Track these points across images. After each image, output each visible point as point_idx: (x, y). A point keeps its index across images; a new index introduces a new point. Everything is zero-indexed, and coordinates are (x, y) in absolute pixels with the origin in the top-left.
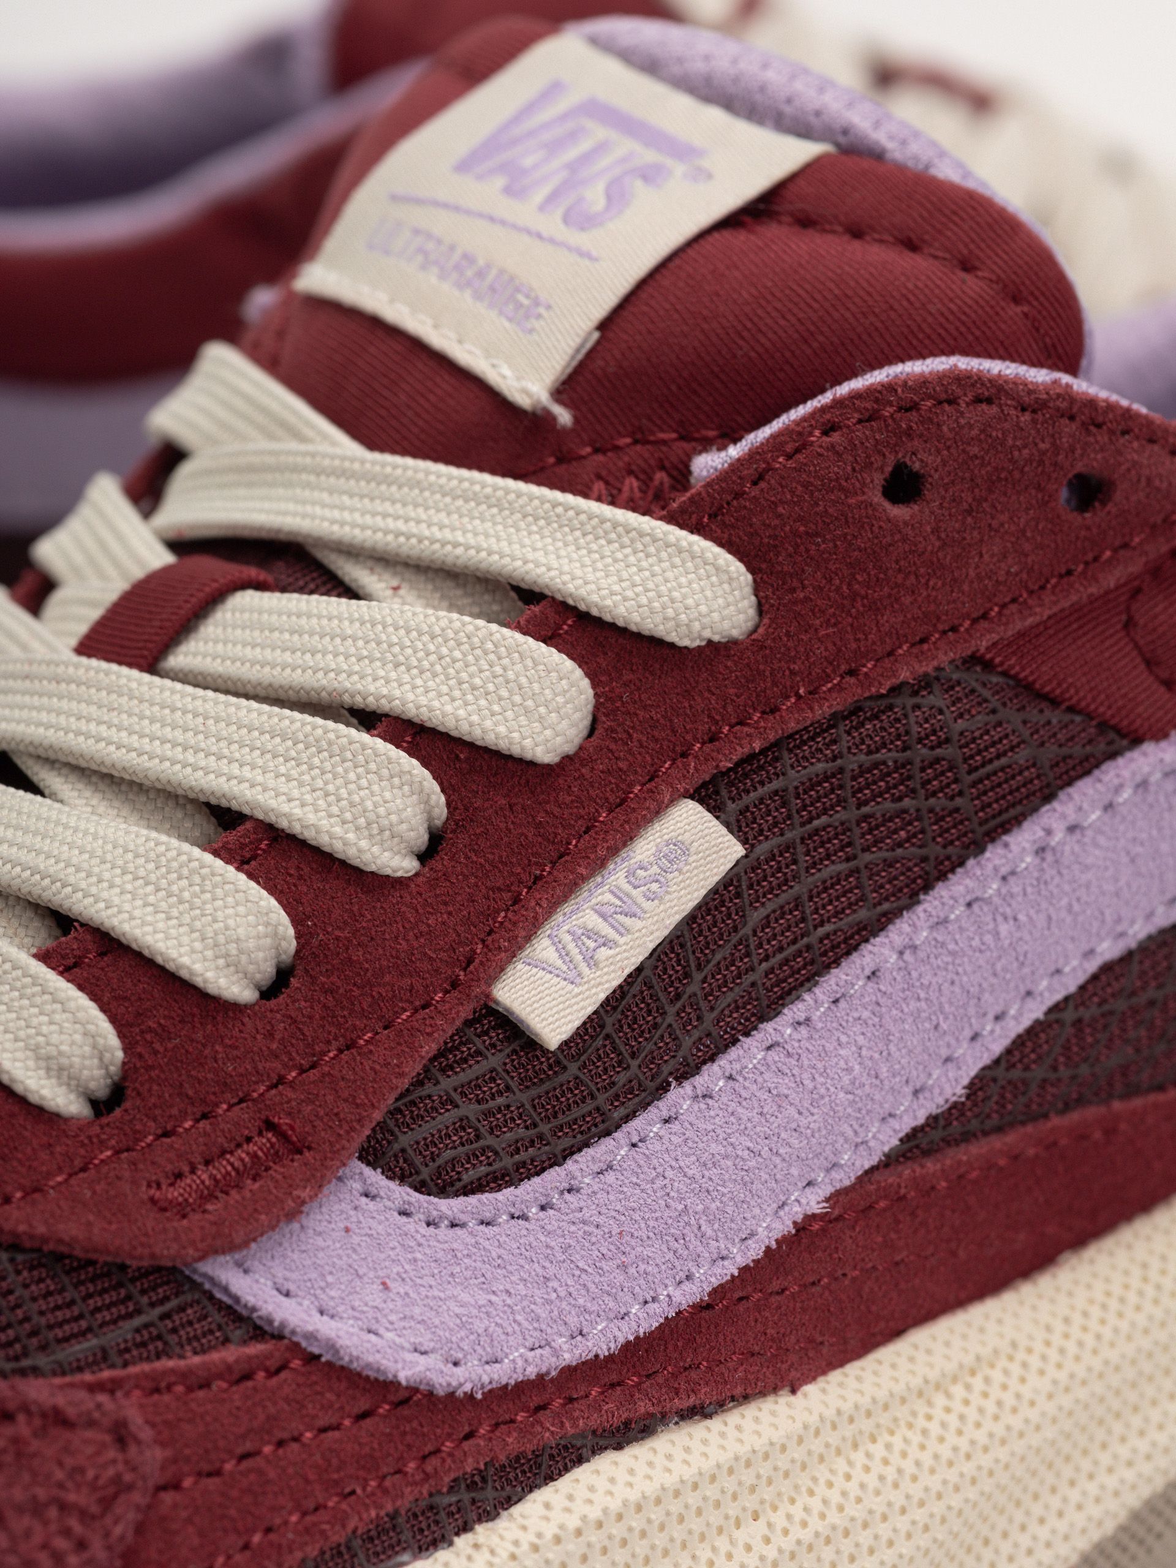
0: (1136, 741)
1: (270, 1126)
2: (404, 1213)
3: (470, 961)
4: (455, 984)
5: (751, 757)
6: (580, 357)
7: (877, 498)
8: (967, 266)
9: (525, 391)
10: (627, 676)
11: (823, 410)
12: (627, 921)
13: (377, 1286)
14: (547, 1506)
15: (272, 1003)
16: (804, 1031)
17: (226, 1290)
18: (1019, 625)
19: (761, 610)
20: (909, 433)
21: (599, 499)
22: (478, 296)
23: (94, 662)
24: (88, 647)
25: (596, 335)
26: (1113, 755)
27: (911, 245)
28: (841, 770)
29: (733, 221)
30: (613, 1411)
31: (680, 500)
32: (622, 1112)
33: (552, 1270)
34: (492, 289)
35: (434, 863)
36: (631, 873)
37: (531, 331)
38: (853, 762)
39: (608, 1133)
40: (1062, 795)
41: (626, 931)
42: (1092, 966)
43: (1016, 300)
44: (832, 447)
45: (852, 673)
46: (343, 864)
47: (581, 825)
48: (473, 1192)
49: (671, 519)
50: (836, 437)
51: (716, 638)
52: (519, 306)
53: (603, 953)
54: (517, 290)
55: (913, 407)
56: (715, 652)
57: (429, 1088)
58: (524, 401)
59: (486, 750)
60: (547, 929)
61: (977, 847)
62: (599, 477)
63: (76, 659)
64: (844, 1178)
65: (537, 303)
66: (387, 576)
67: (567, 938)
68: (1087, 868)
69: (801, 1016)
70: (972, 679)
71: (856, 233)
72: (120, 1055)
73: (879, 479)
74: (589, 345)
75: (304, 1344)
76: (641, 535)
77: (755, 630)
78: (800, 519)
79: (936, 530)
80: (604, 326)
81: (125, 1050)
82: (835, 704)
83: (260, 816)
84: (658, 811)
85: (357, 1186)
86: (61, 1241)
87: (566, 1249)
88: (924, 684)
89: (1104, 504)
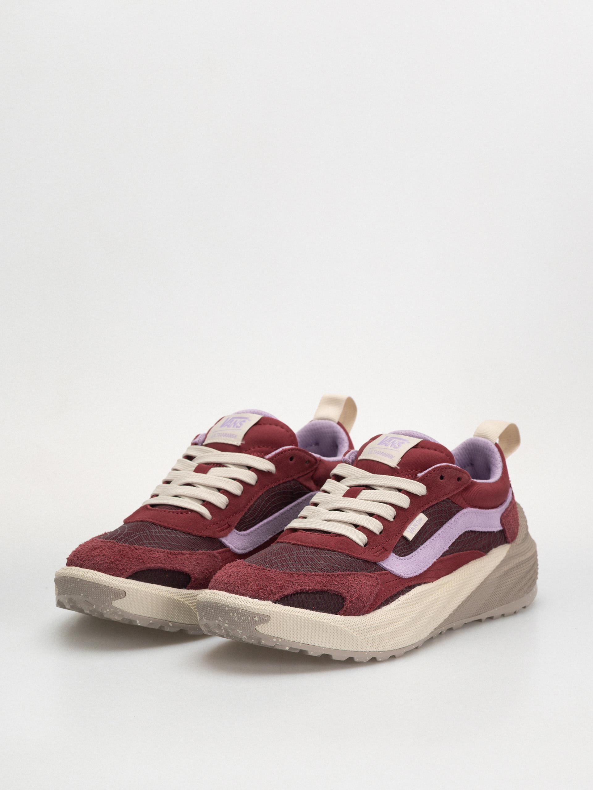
0: (463, 509)
1: (383, 548)
2: (397, 558)
3: (400, 531)
4: (399, 533)
5: (427, 508)
6: (399, 461)
7: (439, 479)
8: (442, 452)
9: (393, 465)
10: (413, 499)
11: (433, 469)
12: (416, 526)
13: (396, 566)
14: (414, 591)
15: (381, 535)
16: (433, 540)
17: (382, 565)
18: (453, 494)
19: (427, 491)
20: (443, 472)
21: (403, 478)
22: (385, 456)
23: (345, 498)
24: (344, 496)
25: (401, 459)
26: (461, 510)
27: (435, 450)
28: (436, 510)
29: (414, 447)
30: (418, 582)
31: (417, 479)
32: (416, 549)
33: (412, 565)
34: (387, 455)
35: (395, 520)
36: (416, 521)
37: (393, 459)
38: (437, 509)
39: (415, 551)
40: (456, 514)
41: (416, 528)
42: (459, 535)
43: (448, 456)
44: (435, 473)
45: (437, 499)
46: (387, 519)
47: (410, 516)
48: (403, 556)
49: (417, 481)
50: (435, 472)
51: (423, 495)
52: (391, 457)
53: (414, 530)
54: (390, 455)
55: (443, 469)
56: (423, 496)
57: (397, 545)
58: (393, 466)
59: (400, 507)
60: (408, 527)
61: (448, 520)
62: (403, 475)
63: (343, 498)
64: (438, 558)
65: (393, 456)
66: (382, 488)
67: (410, 528)
68: (459, 523)
69: (433, 539)
70: (448, 500)
71: (429, 449)
72: (367, 540)
73: (439, 477)
74: (400, 460)
75: (390, 571)
76: (412, 482)
77: (426, 494)
78: (432, 481)
79: (445, 483)
80: (401, 458)
81: (368, 539)
82: (435, 503)
83: (377, 514)
84: (418, 514)
85: (392, 555)
86: (366, 559)
87: (413, 563)
88: (443, 501)
89: (460, 480)
